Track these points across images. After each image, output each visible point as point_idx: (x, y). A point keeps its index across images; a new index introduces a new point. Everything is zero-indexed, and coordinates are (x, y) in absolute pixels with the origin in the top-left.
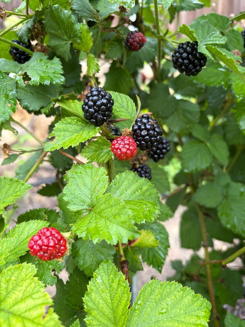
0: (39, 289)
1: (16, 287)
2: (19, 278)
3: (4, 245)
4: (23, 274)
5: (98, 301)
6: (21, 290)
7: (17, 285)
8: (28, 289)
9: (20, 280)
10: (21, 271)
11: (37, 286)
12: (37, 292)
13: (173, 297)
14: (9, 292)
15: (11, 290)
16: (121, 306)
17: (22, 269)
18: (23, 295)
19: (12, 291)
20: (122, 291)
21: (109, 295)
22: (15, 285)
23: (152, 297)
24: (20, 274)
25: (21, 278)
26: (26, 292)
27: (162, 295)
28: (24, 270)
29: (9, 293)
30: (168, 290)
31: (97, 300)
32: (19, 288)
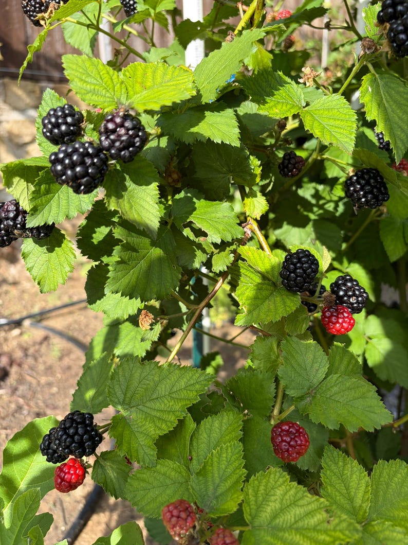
0: (303, 494)
1: (267, 497)
2: (268, 487)
3: (229, 452)
4: (271, 481)
5: (335, 494)
6: (276, 500)
7: (267, 495)
8: (287, 497)
9: (270, 489)
10: (269, 478)
11: (298, 491)
12: (300, 499)
13: (399, 476)
14: (260, 505)
15: (262, 502)
16: (360, 494)
17: (270, 476)
18: (281, 504)
19: (264, 503)
20: (358, 478)
21: (343, 485)
22: (265, 496)
23: (382, 479)
24: (269, 482)
25: (270, 487)
26: (284, 501)
27: (389, 476)
28: (272, 476)
29: (259, 507)
30: (394, 469)
31: (334, 492)
32: (273, 498)
